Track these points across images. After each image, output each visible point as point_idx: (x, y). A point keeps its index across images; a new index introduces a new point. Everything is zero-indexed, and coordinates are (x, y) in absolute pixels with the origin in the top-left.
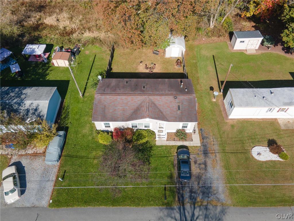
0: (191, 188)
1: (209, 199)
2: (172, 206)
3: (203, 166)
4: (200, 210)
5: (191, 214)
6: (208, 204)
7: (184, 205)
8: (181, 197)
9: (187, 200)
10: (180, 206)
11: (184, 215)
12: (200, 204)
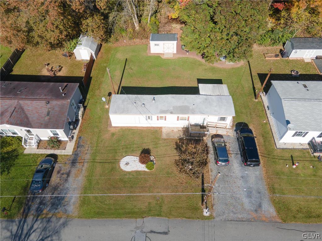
0: (43, 199)
1: (56, 211)
2: (14, 218)
3: (65, 176)
4: (41, 223)
5: (29, 227)
6: (52, 216)
7: (27, 218)
8: (27, 209)
9: (33, 212)
10: (22, 218)
11: (22, 228)
12: (44, 216)
